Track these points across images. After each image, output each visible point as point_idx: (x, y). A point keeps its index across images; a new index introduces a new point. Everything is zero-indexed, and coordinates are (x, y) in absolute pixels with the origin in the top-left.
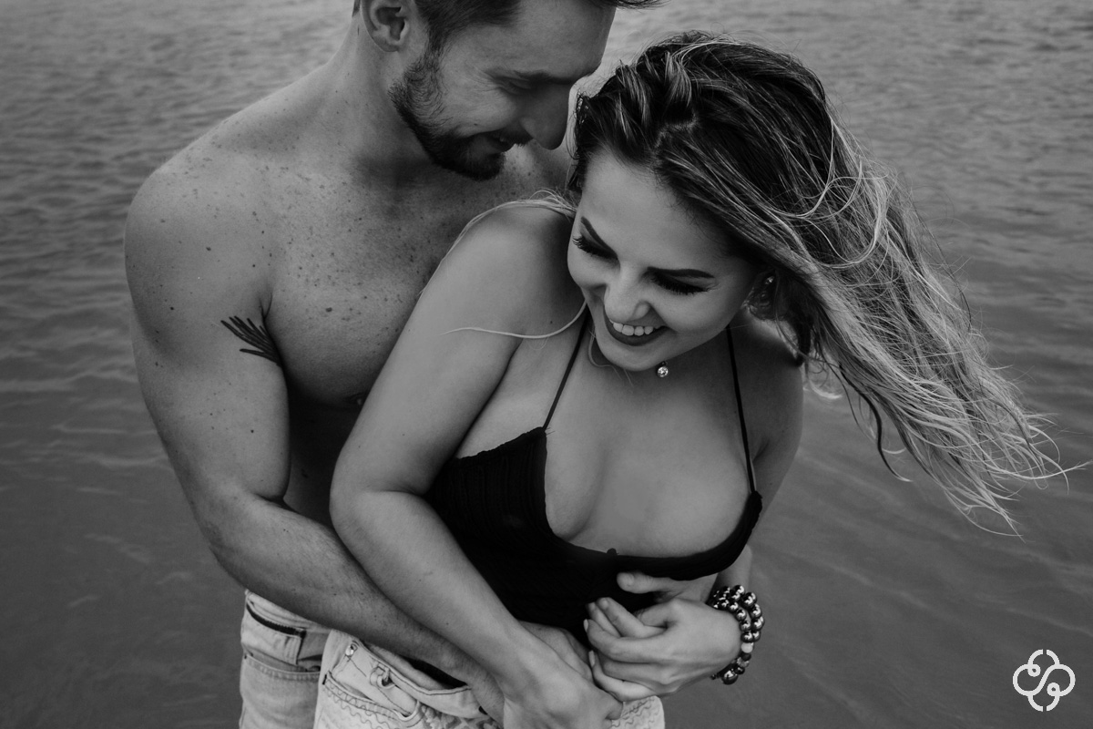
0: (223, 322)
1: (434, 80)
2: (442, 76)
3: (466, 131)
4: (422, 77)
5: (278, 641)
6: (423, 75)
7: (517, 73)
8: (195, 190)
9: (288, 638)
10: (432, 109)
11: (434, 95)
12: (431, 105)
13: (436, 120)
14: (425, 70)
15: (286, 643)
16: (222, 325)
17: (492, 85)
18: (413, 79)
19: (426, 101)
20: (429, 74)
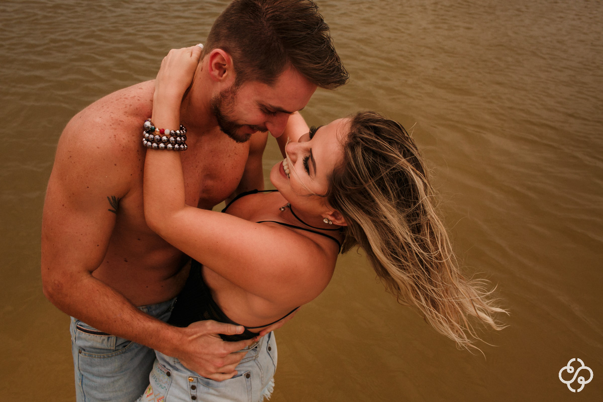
0: (108, 197)
1: (233, 98)
2: (236, 97)
3: (241, 122)
4: (227, 95)
5: (104, 340)
6: (229, 95)
7: (269, 105)
8: (115, 136)
9: (109, 337)
10: (229, 110)
11: (231, 105)
12: (229, 108)
13: (229, 115)
14: (230, 93)
15: (108, 340)
16: (107, 198)
17: (257, 107)
18: (223, 95)
19: (228, 106)
20: (231, 95)
